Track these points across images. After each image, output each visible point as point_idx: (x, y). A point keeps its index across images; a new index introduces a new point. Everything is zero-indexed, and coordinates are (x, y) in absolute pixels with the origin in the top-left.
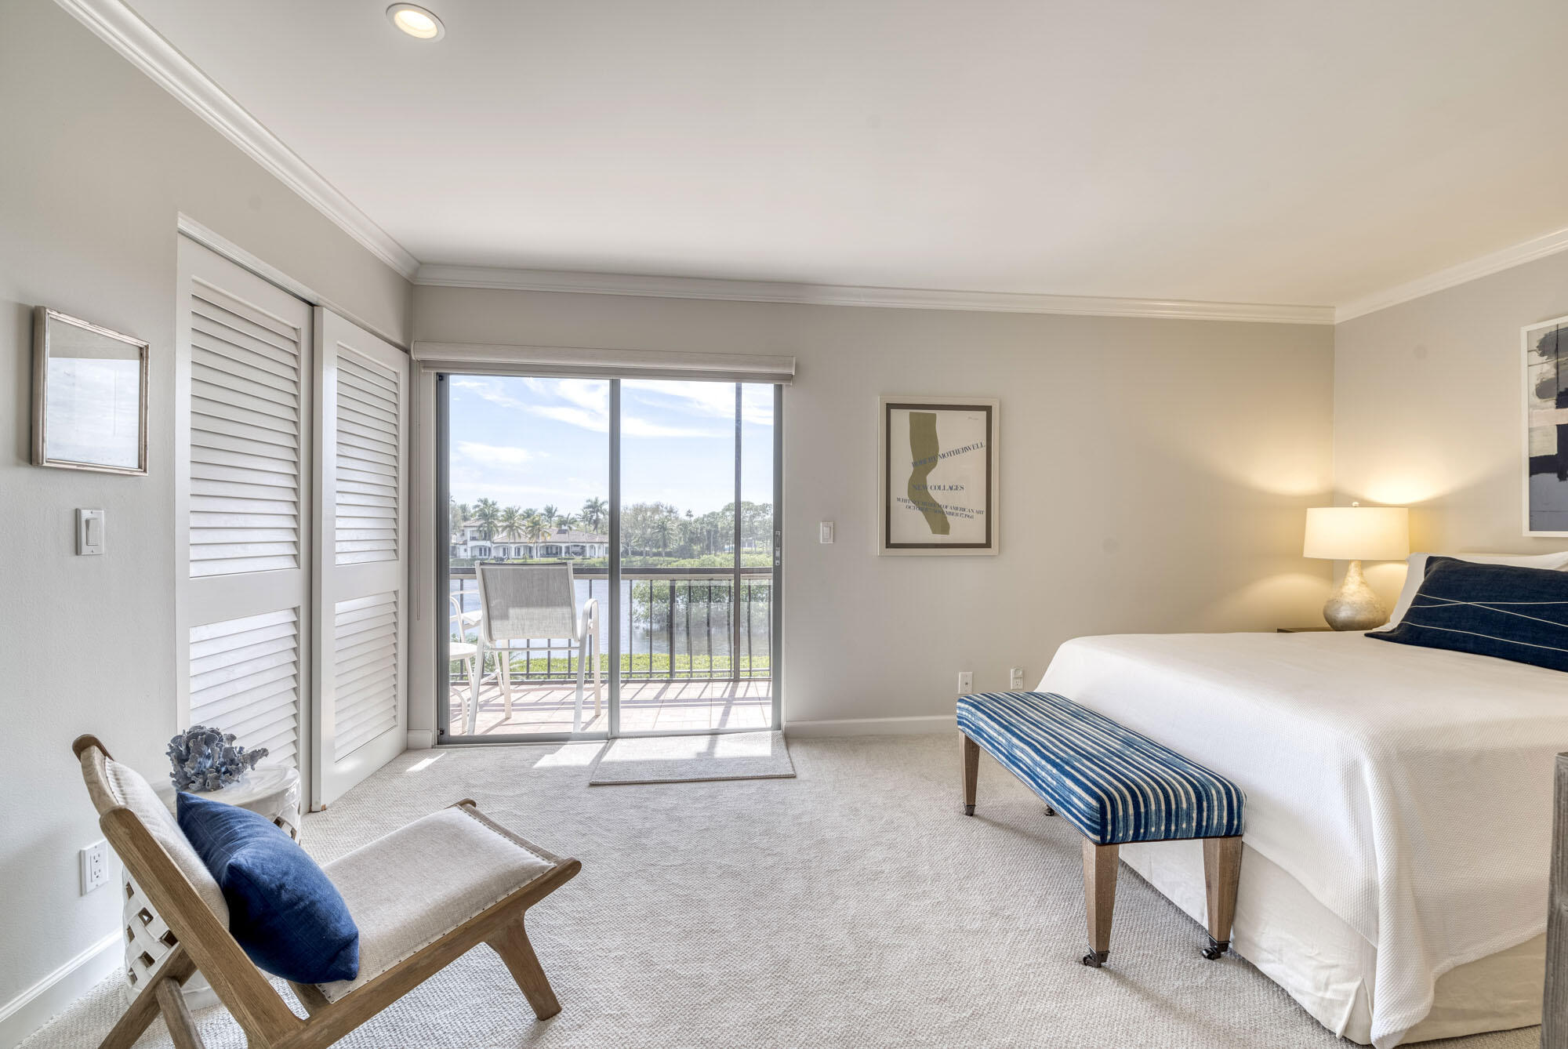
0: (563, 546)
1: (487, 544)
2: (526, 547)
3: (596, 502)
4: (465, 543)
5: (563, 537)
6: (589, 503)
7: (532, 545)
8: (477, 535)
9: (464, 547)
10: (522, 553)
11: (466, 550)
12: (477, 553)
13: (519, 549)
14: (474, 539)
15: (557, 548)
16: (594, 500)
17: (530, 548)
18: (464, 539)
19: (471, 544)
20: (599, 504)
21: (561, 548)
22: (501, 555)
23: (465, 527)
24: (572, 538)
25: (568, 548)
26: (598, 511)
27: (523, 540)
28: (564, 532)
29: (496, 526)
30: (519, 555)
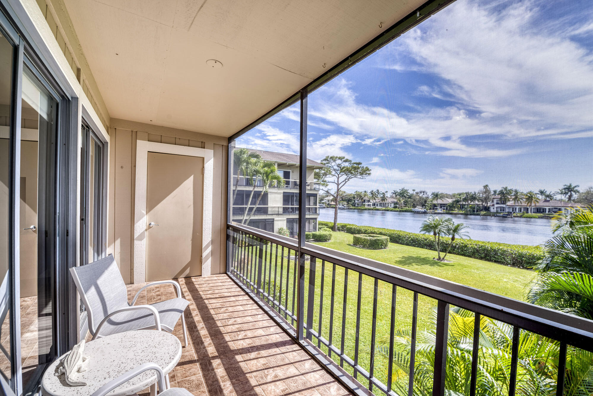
0: (547, 208)
1: (504, 206)
2: (525, 208)
3: (570, 185)
4: (493, 205)
5: (547, 204)
6: (566, 187)
7: (528, 207)
8: (499, 202)
9: (493, 207)
10: (522, 210)
11: (494, 208)
12: (499, 210)
13: (521, 209)
14: (497, 203)
15: (543, 209)
16: (569, 185)
17: (527, 209)
18: (493, 203)
19: (496, 206)
20: (572, 187)
21: (546, 209)
22: (511, 211)
23: (494, 198)
24: (553, 205)
25: (549, 209)
26: (572, 190)
27: (523, 204)
28: (548, 201)
29: (508, 198)
30: (521, 211)
